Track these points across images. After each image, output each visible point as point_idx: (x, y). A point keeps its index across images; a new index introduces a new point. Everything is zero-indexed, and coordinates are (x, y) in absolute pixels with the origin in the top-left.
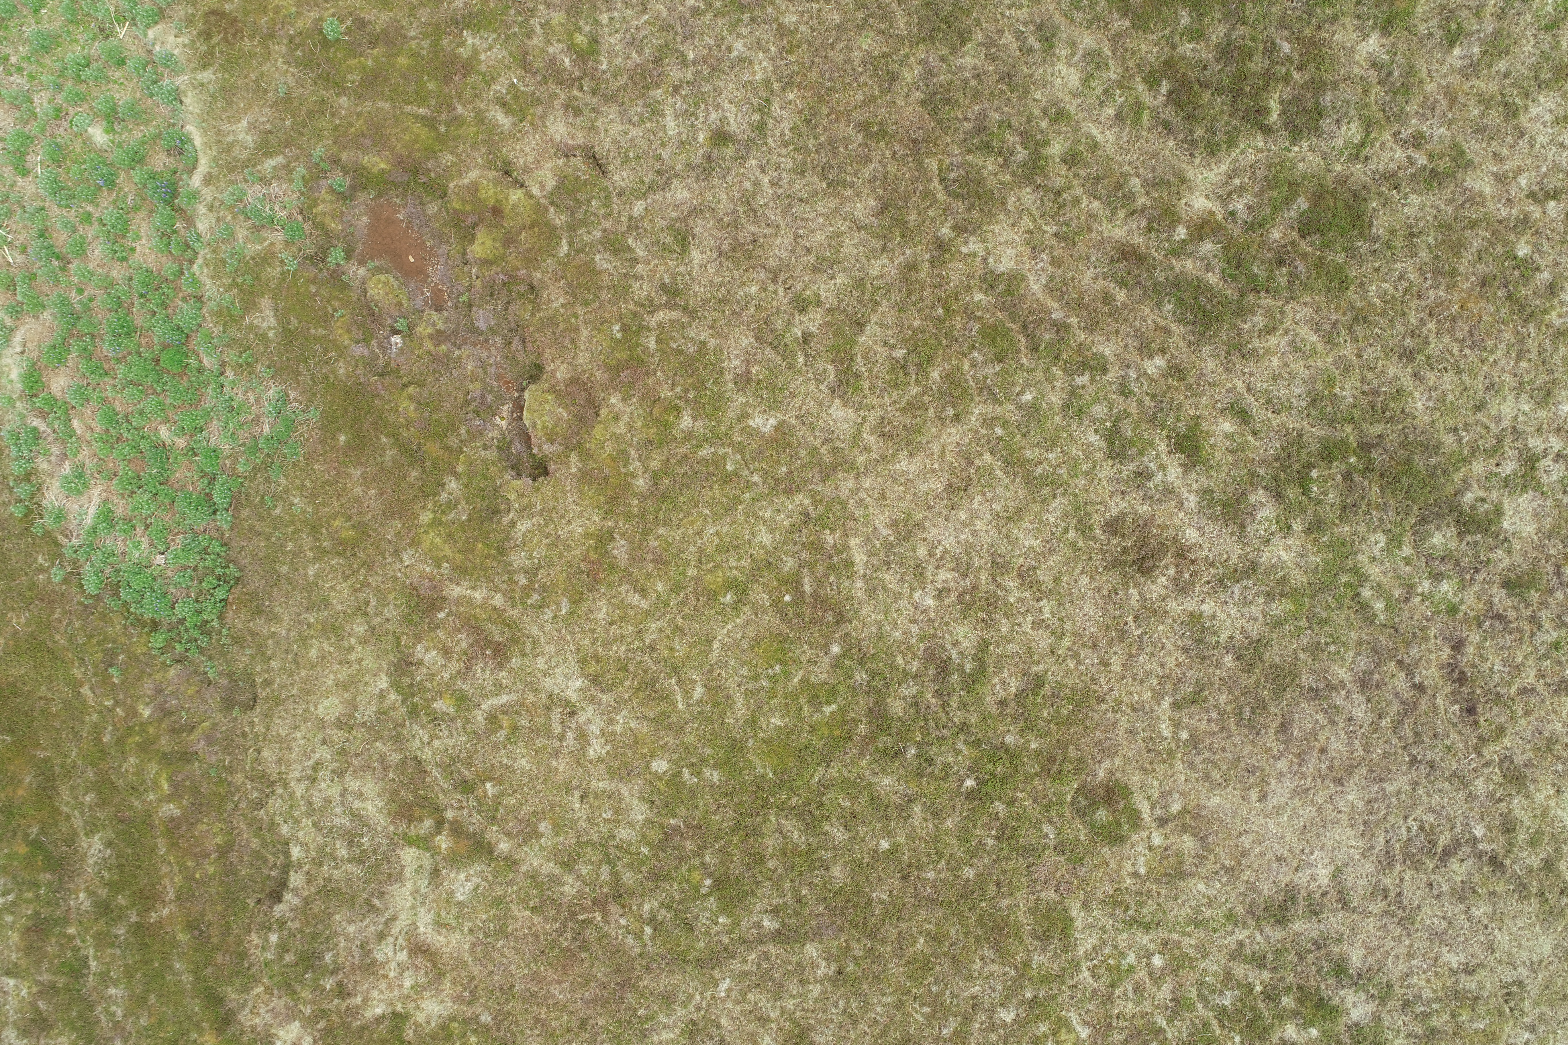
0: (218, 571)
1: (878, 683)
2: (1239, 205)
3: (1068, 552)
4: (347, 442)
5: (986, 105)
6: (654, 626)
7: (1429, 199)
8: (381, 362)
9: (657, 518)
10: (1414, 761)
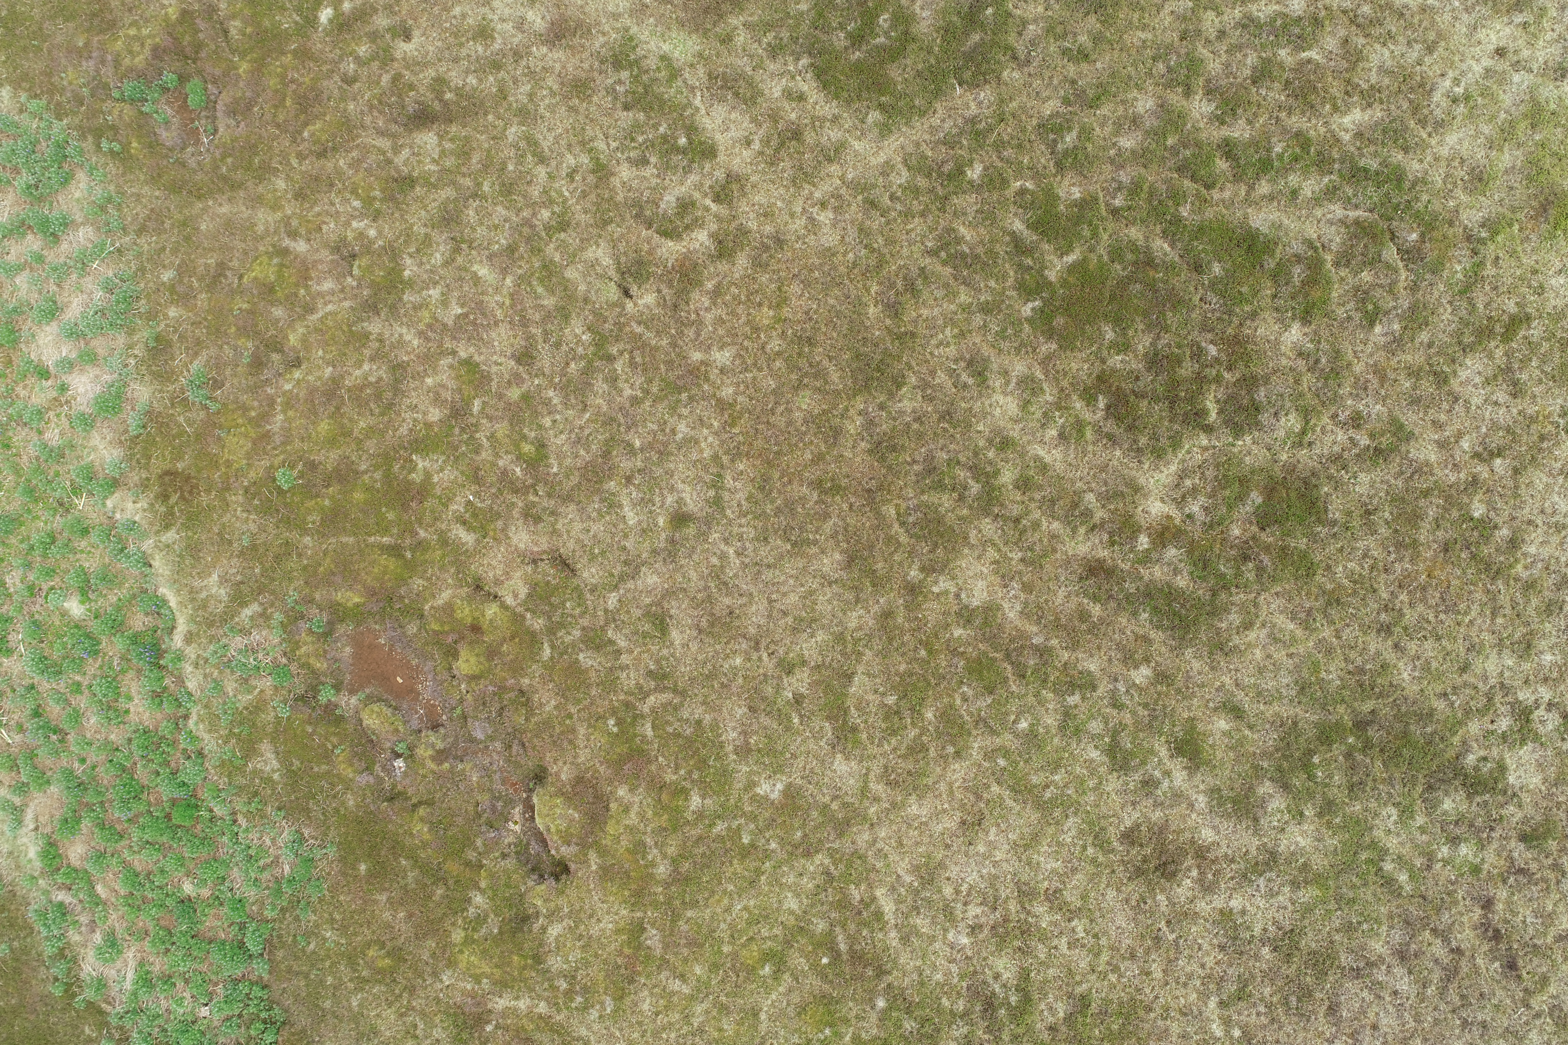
0: (263, 1015)
1: (928, 1029)
2: (1195, 507)
3: (1091, 869)
4: (368, 870)
5: (932, 446)
6: (699, 1009)
7: (1377, 475)
8: (387, 786)
9: (683, 903)
10: (1465, 1024)
